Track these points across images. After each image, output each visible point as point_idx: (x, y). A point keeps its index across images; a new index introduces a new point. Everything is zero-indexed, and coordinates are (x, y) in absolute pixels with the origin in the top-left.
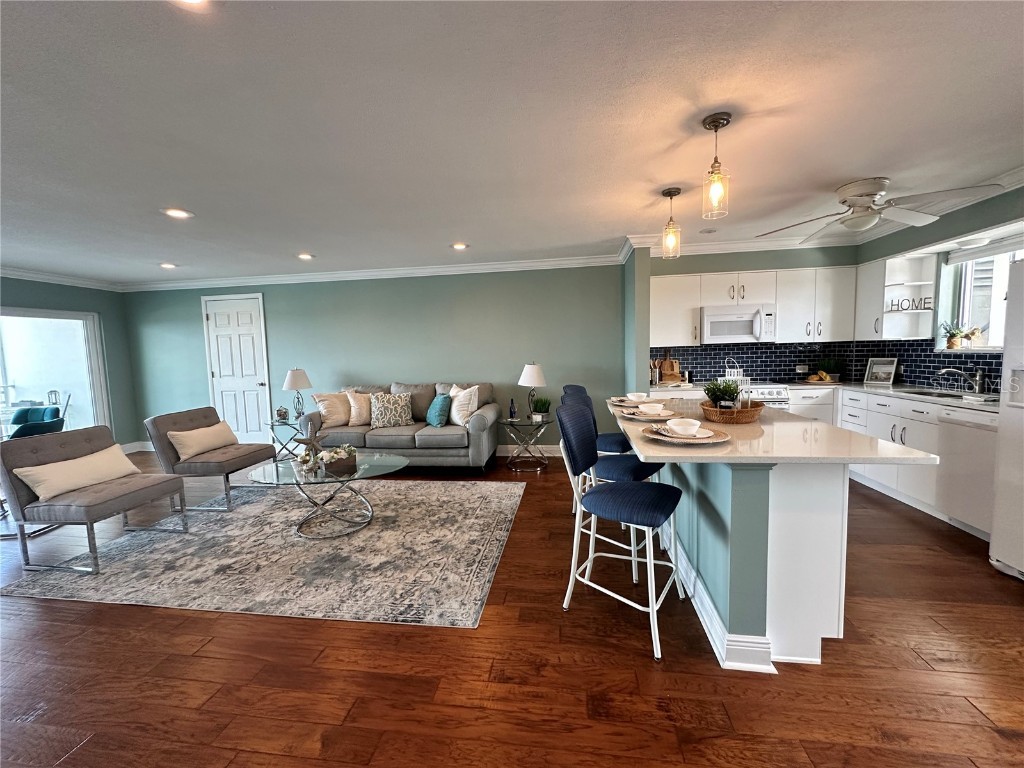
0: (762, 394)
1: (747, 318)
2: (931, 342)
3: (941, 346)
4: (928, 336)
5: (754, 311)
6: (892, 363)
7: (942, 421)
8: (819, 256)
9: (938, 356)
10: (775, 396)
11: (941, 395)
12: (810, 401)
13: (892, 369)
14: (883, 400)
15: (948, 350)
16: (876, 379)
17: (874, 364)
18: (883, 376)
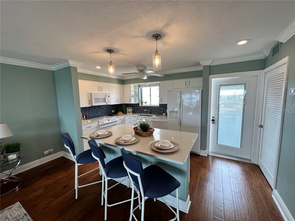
0: (112, 120)
1: (104, 97)
2: (138, 104)
3: (140, 105)
4: (138, 103)
5: (105, 95)
6: (131, 108)
7: (152, 121)
8: (116, 81)
9: (140, 107)
10: (114, 121)
11: (144, 115)
12: (121, 120)
13: (131, 110)
14: (130, 117)
15: (142, 106)
16: (129, 112)
17: (128, 109)
18: (130, 112)
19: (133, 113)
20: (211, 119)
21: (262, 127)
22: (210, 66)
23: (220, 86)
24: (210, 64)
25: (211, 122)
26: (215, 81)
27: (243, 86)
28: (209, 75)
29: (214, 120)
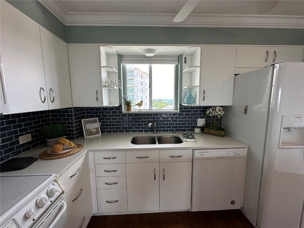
2: (116, 109)
3: (124, 110)
4: (117, 105)
9: (123, 115)
13: (97, 125)
16: (92, 133)
17: (86, 123)
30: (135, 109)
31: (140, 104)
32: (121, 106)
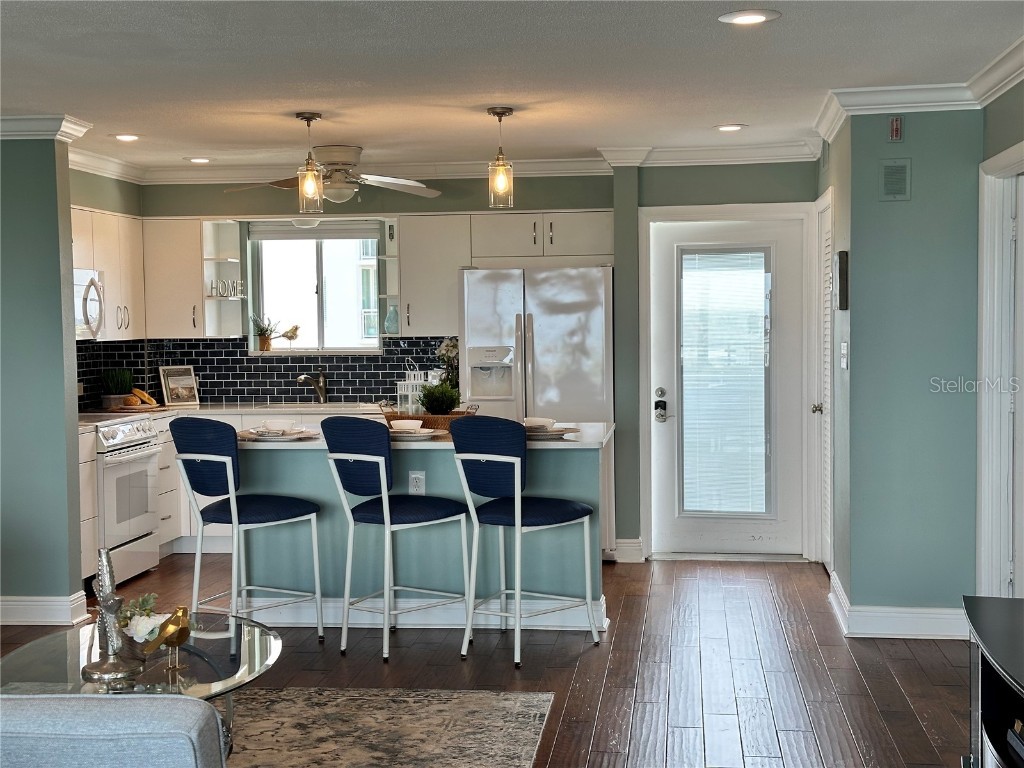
2: (235, 346)
3: (253, 348)
4: (238, 334)
9: (250, 361)
13: (192, 381)
15: (266, 354)
16: (178, 398)
17: (168, 375)
18: (185, 393)
19: (202, 400)
20: (654, 398)
21: (821, 410)
22: (639, 169)
23: (683, 251)
24: (642, 163)
25: (653, 412)
26: (660, 231)
27: (760, 257)
28: (641, 205)
29: (665, 403)
30: (278, 345)
31: (291, 335)
32: (245, 339)
